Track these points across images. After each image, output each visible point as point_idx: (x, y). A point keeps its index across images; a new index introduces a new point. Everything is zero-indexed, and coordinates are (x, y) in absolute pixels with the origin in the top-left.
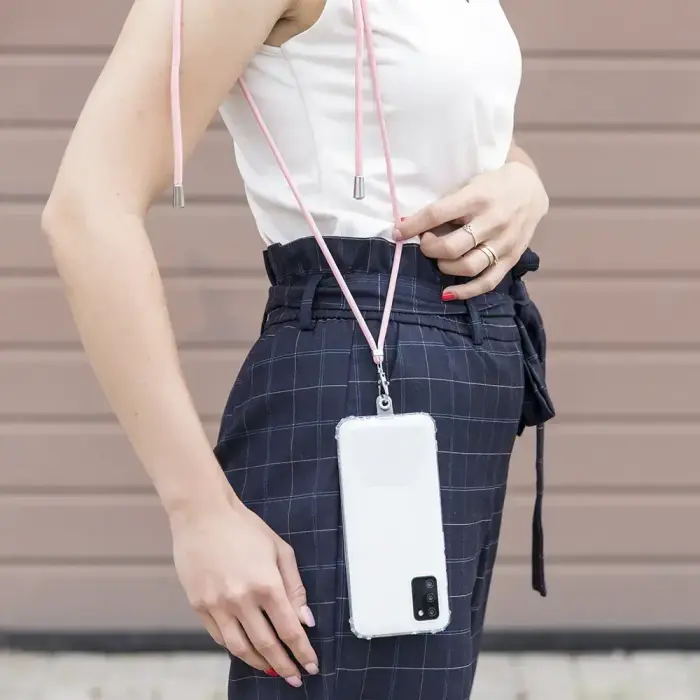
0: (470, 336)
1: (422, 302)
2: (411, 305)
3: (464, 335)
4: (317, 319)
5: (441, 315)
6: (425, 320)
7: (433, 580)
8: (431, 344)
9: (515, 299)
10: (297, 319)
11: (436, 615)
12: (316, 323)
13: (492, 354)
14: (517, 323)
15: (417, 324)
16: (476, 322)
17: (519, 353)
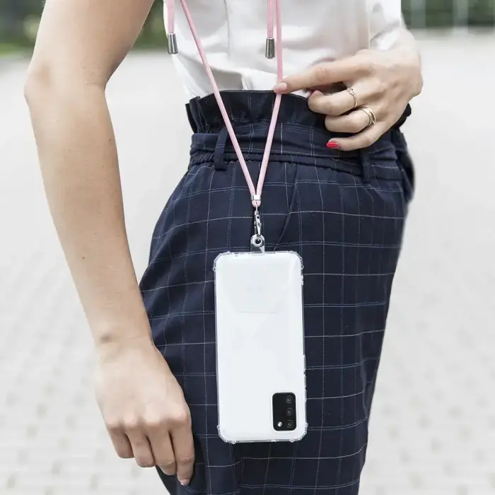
0: (361, 176)
1: (318, 147)
2: (309, 149)
3: (356, 175)
4: (229, 160)
5: (335, 158)
6: (321, 162)
7: (292, 396)
8: (325, 182)
9: (396, 146)
10: (212, 161)
11: (293, 427)
12: (228, 164)
13: (378, 190)
14: (398, 166)
15: (313, 165)
16: (366, 164)
17: (401, 190)
